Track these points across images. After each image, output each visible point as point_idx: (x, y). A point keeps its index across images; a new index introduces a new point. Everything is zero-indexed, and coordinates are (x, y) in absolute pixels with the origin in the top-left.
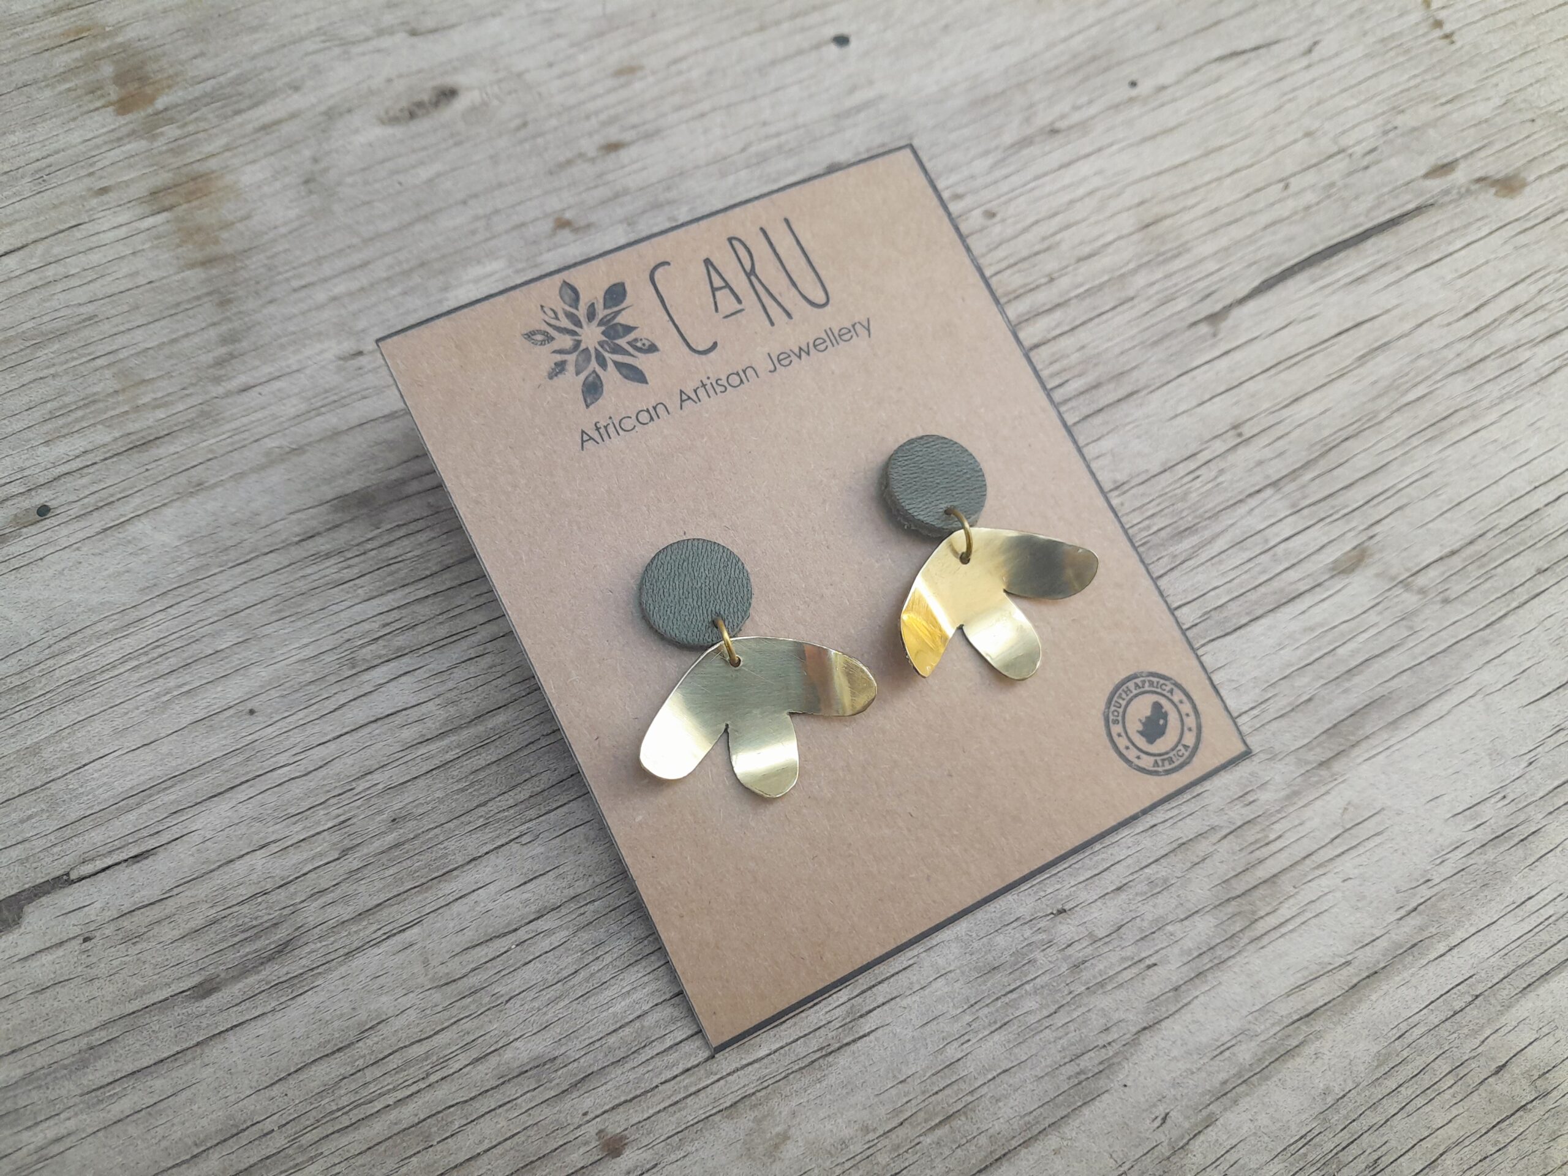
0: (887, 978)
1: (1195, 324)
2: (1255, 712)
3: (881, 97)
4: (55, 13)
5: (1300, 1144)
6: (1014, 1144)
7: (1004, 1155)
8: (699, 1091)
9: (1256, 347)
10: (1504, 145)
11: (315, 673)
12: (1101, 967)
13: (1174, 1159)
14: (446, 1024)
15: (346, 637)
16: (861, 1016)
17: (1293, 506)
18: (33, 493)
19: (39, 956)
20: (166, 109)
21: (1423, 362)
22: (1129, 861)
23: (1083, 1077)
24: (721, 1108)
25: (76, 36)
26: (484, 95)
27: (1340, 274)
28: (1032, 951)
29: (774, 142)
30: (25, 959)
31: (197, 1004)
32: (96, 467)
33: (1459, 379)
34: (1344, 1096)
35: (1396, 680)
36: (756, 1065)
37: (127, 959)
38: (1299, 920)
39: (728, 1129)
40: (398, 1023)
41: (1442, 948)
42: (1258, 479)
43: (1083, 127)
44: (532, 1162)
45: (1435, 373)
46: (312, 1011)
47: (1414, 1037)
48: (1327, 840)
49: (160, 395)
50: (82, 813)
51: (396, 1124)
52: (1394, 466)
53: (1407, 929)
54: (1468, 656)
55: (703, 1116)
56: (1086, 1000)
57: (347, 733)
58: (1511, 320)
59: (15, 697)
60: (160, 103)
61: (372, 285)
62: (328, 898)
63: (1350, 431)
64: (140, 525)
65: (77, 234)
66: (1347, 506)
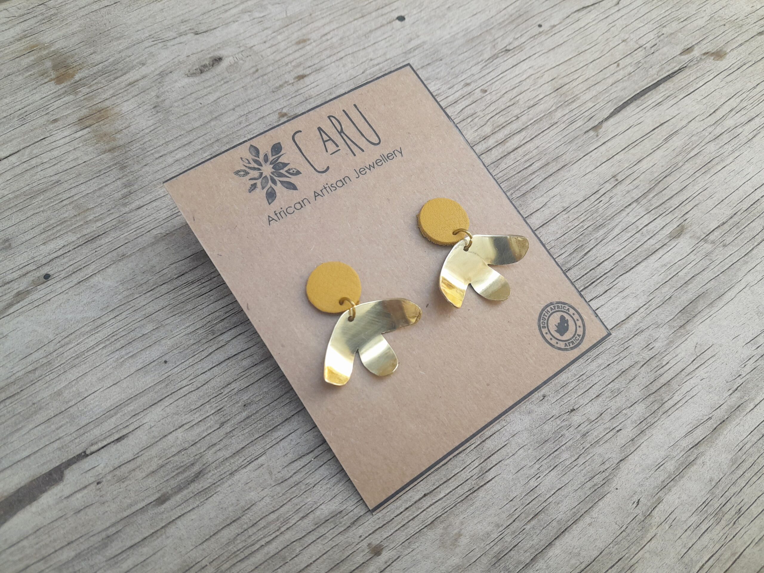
0: (495, 452)
1: (587, 131)
2: (646, 306)
3: (424, 43)
4: (19, 40)
5: (703, 506)
6: (570, 523)
7: (566, 530)
8: (414, 518)
9: (617, 139)
10: (714, 37)
11: (195, 339)
12: (596, 434)
13: (646, 521)
14: (285, 502)
15: (208, 320)
16: (486, 472)
17: (647, 210)
18: (40, 268)
19: (74, 495)
20: (80, 80)
21: (694, 138)
22: (600, 383)
23: (596, 487)
24: (426, 525)
25: (31, 50)
26: (235, 59)
27: (650, 102)
28: (562, 431)
29: (378, 67)
30: (68, 497)
31: (159, 508)
32: (70, 253)
33: (712, 144)
34: (719, 481)
35: (708, 284)
36: (440, 502)
37: (121, 490)
38: (683, 401)
39: (431, 534)
40: (261, 504)
41: (752, 406)
42: (628, 199)
43: (520, 47)
44: (338, 564)
45: (701, 142)
46: (217, 504)
47: (747, 449)
48: (690, 362)
49: (97, 215)
50: (88, 421)
51: (268, 554)
52: (689, 187)
53: (734, 399)
54: (739, 269)
55: (418, 530)
56: (591, 450)
57: (215, 366)
58: (731, 115)
59: (45, 368)
60: (77, 77)
62: (218, 447)
63: (666, 173)
64: (97, 278)
65: (45, 142)
66: (671, 207)
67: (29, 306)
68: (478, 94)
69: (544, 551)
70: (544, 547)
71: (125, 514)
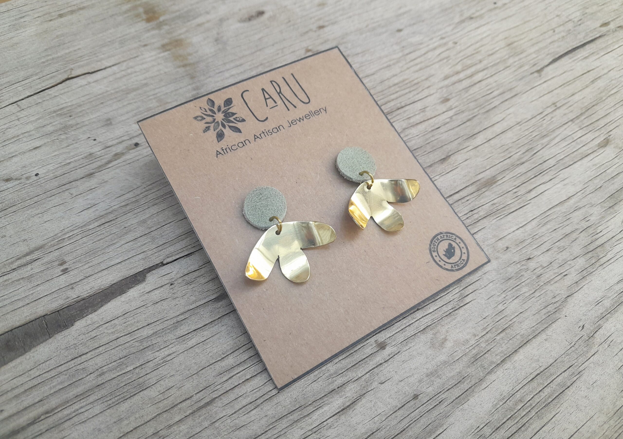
0: (471, 284)
1: (532, 73)
2: (583, 191)
3: (410, 10)
6: (530, 337)
7: (527, 342)
8: (410, 325)
9: (555, 79)
12: (547, 276)
13: (590, 340)
16: (465, 297)
17: (580, 127)
18: (132, 139)
19: (154, 291)
20: (164, 21)
21: (613, 82)
22: (549, 241)
23: (550, 314)
24: (420, 330)
26: (274, 13)
27: (579, 56)
28: (522, 272)
29: (377, 24)
30: (148, 293)
31: (217, 304)
36: (430, 315)
37: (188, 290)
38: (615, 258)
39: (423, 337)
42: (565, 120)
43: (481, 17)
45: (619, 85)
50: (164, 242)
52: (612, 113)
55: (413, 334)
56: (544, 287)
59: (135, 204)
60: (161, 19)
61: (245, 71)
63: (594, 103)
65: (137, 59)
66: (599, 126)
67: (124, 163)
68: (451, 44)
69: (511, 356)
70: (511, 353)
71: (192, 307)
